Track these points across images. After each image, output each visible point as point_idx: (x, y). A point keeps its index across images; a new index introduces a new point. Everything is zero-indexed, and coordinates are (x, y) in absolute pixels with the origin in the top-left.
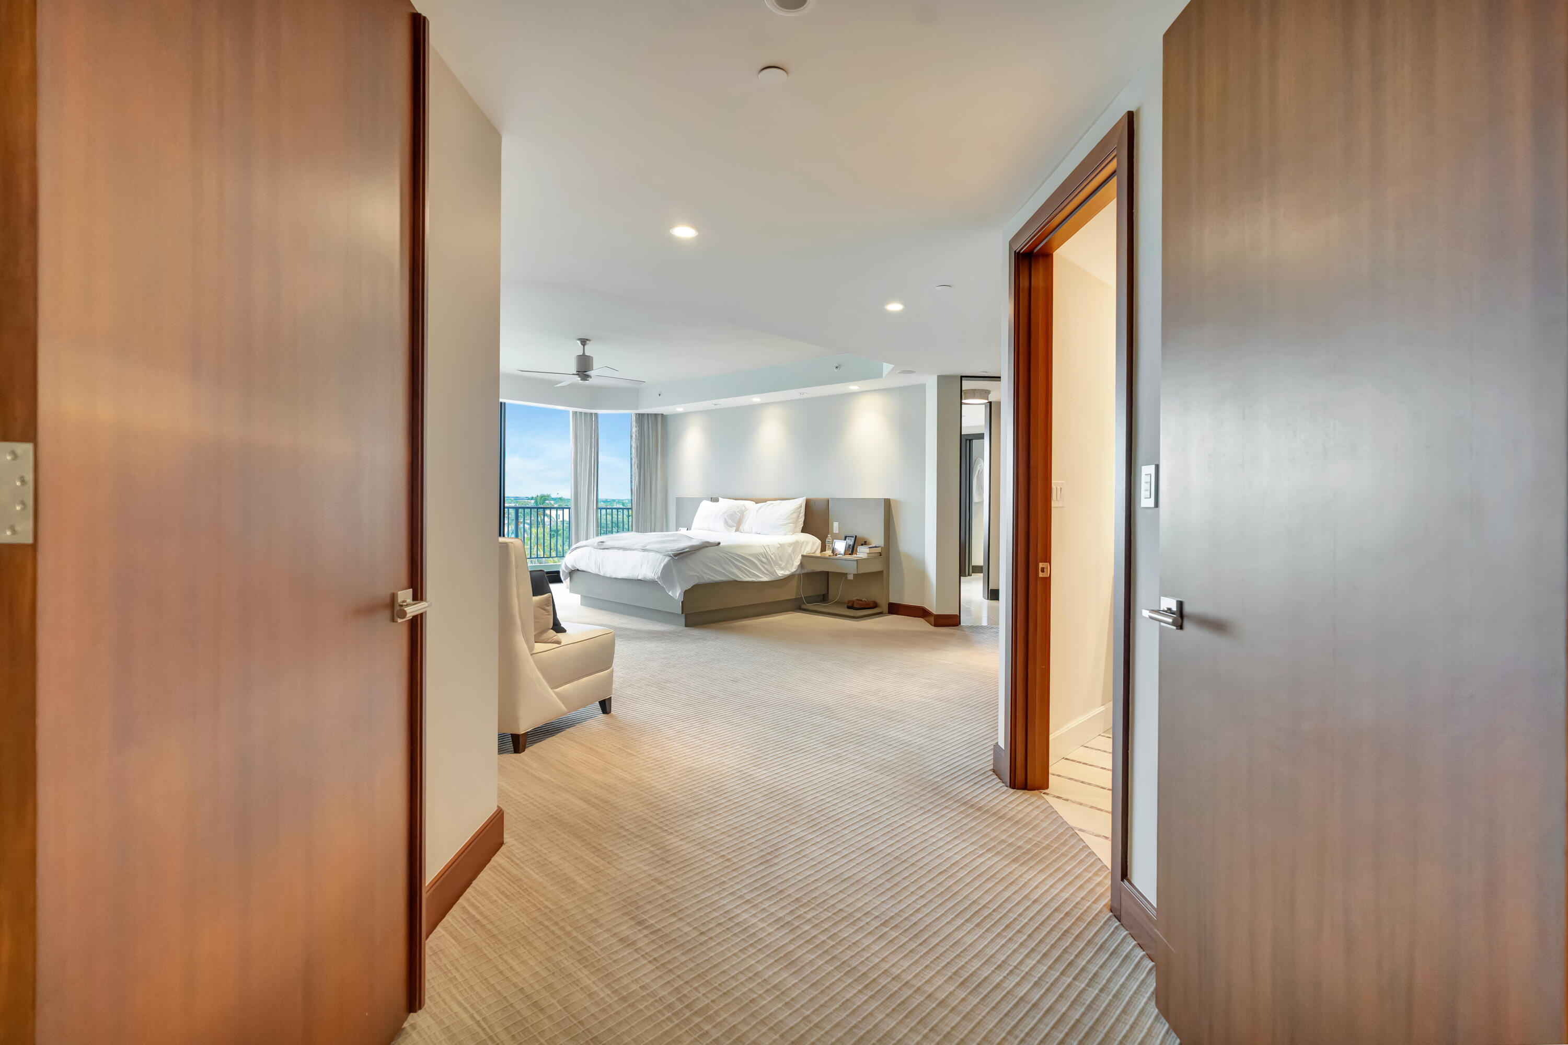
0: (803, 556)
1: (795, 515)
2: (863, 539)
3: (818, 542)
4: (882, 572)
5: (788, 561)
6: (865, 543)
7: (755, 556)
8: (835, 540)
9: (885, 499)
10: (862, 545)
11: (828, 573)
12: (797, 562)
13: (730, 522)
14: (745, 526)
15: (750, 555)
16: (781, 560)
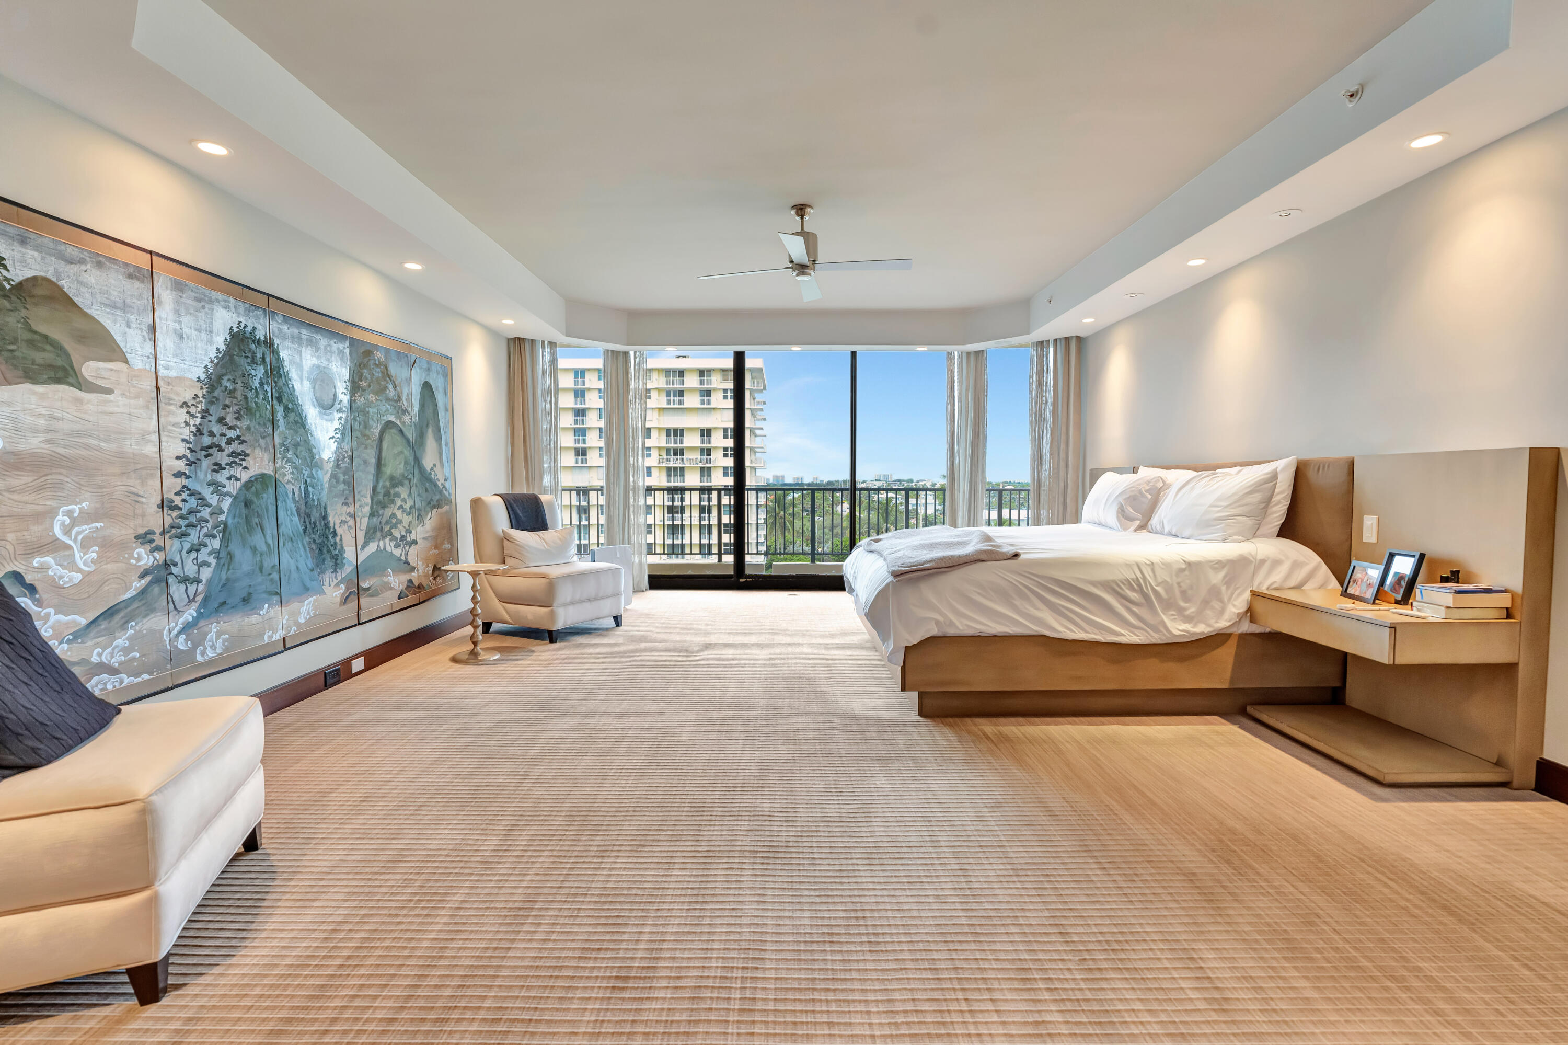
0: (1255, 594)
2: (1449, 562)
4: (1511, 668)
6: (1453, 576)
7: (1109, 586)
9: (1533, 450)
10: (1441, 580)
12: (1238, 604)
13: (1130, 510)
15: (1094, 584)
16: (1187, 599)
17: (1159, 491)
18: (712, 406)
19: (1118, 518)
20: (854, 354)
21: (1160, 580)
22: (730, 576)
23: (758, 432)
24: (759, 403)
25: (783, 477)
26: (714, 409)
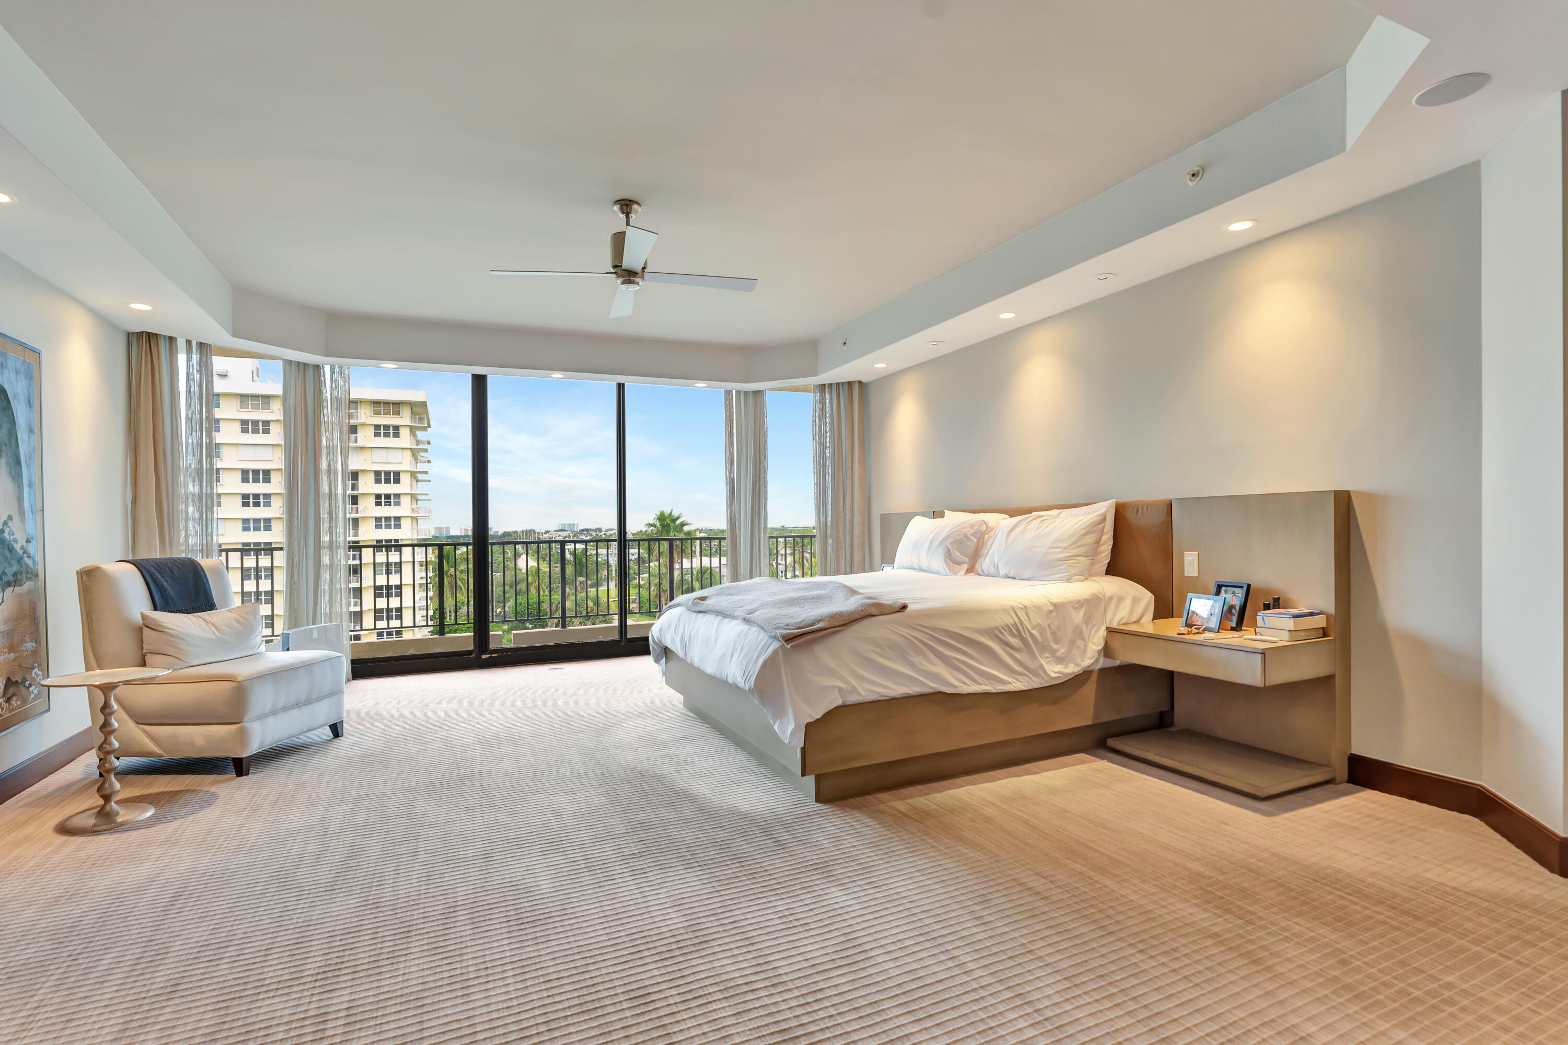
0: (1110, 630)
1: (1091, 539)
2: (1267, 591)
3: (1147, 597)
4: (1329, 681)
5: (1072, 643)
6: (1276, 603)
7: (992, 633)
8: (1190, 595)
9: (1335, 491)
10: (1267, 607)
11: (1172, 673)
12: (1096, 641)
13: (957, 554)
14: (985, 564)
15: (979, 631)
16: (1057, 641)
17: (983, 535)
18: (360, 444)
19: (946, 562)
20: (621, 387)
21: (1034, 624)
22: (470, 653)
23: (420, 476)
24: (422, 442)
25: (448, 528)
26: (362, 448)
